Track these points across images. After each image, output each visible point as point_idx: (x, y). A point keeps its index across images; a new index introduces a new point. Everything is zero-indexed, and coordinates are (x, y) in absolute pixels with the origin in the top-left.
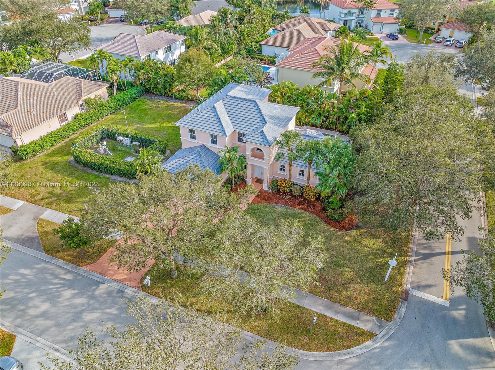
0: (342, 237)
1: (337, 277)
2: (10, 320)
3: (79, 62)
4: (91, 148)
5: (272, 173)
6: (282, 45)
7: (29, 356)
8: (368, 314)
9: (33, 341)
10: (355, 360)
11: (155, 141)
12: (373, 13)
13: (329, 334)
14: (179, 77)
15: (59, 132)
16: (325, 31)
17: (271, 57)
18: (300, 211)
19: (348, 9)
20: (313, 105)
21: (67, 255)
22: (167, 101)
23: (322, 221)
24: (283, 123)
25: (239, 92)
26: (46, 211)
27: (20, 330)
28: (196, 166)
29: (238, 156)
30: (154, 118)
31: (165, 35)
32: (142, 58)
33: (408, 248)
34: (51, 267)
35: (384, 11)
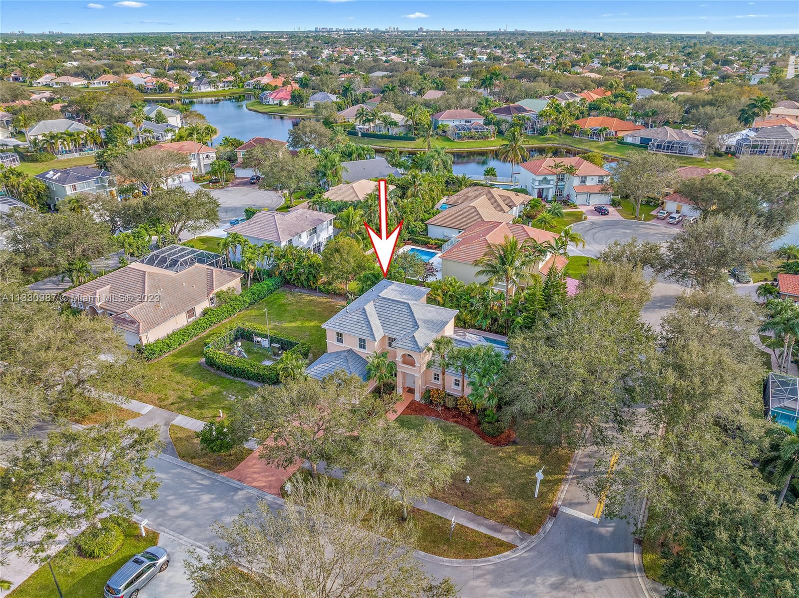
0: (497, 452)
1: (485, 492)
2: (152, 519)
3: (200, 240)
4: (224, 349)
5: (426, 382)
6: (453, 225)
7: (174, 551)
8: (511, 527)
9: (176, 539)
10: (492, 567)
11: (296, 344)
12: (576, 181)
13: (469, 544)
14: (325, 269)
15: (188, 330)
16: (510, 206)
17: (439, 240)
18: (453, 424)
19: (543, 175)
20: (478, 305)
21: (204, 462)
22: (310, 295)
23: (476, 435)
24: (438, 328)
25: (392, 292)
26: (177, 416)
27: (162, 528)
28: (343, 371)
29: (386, 362)
30: (295, 316)
31: (310, 215)
32: (283, 244)
33: (567, 466)
34: (187, 472)
35: (590, 178)
